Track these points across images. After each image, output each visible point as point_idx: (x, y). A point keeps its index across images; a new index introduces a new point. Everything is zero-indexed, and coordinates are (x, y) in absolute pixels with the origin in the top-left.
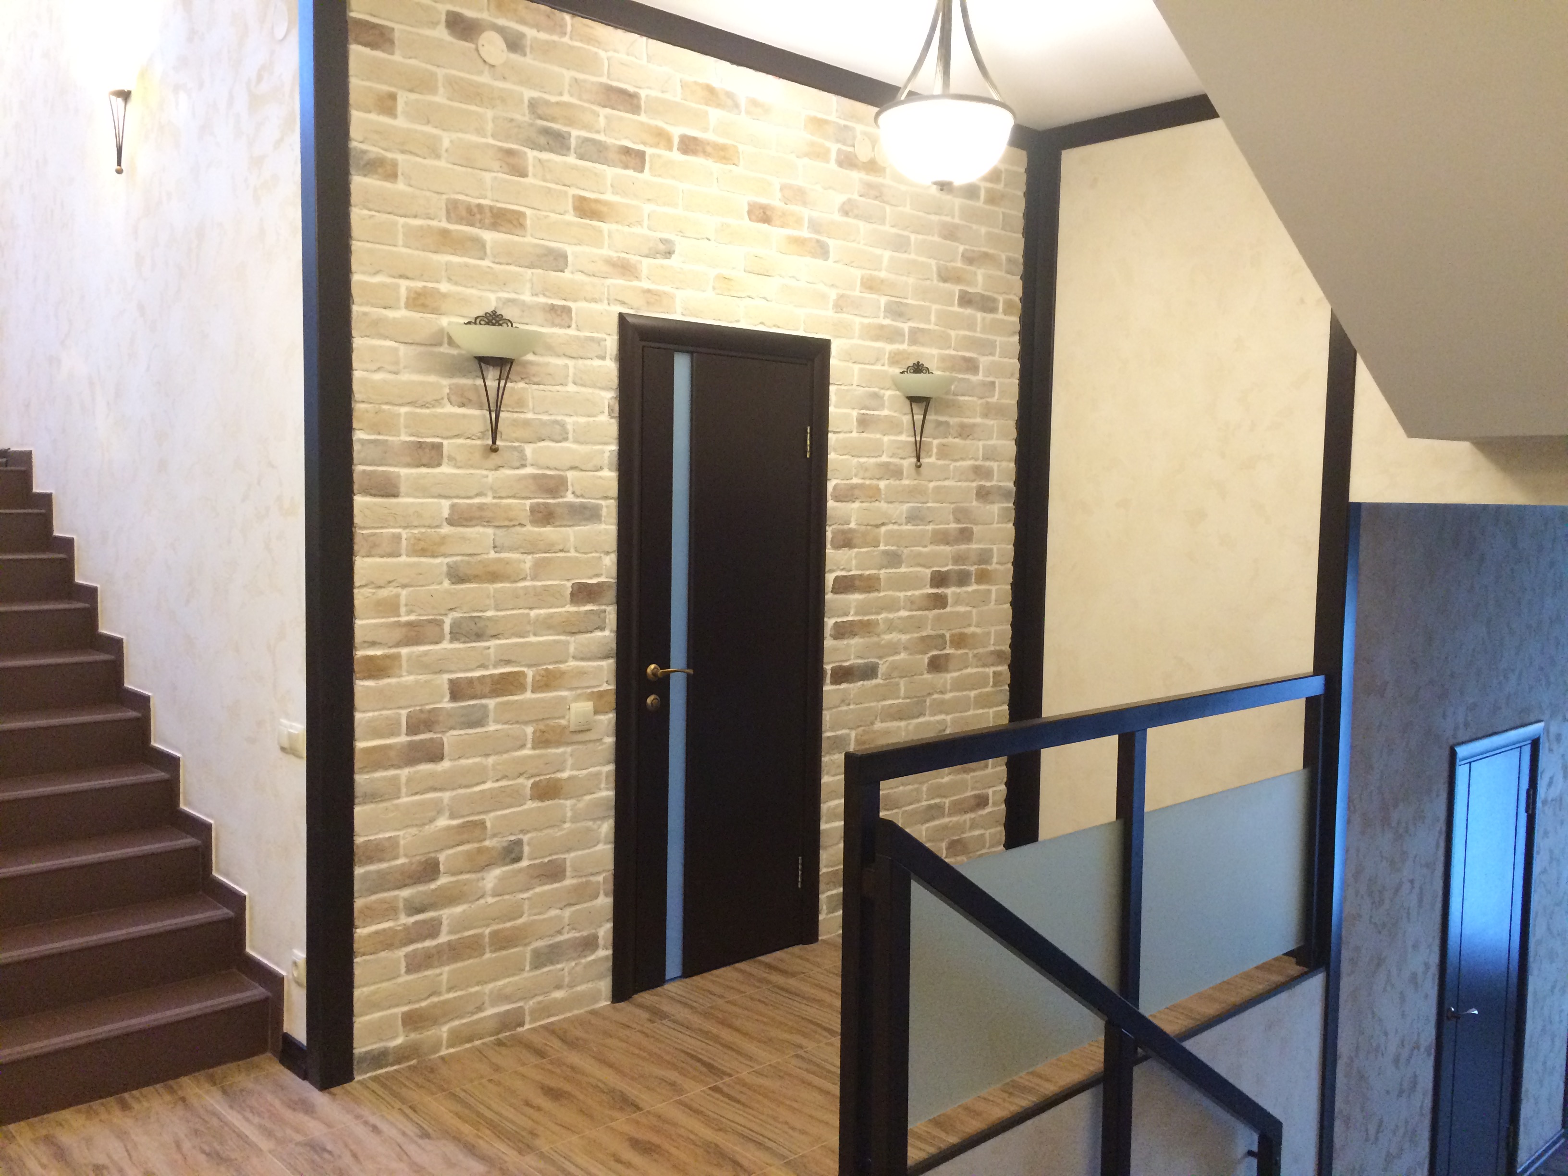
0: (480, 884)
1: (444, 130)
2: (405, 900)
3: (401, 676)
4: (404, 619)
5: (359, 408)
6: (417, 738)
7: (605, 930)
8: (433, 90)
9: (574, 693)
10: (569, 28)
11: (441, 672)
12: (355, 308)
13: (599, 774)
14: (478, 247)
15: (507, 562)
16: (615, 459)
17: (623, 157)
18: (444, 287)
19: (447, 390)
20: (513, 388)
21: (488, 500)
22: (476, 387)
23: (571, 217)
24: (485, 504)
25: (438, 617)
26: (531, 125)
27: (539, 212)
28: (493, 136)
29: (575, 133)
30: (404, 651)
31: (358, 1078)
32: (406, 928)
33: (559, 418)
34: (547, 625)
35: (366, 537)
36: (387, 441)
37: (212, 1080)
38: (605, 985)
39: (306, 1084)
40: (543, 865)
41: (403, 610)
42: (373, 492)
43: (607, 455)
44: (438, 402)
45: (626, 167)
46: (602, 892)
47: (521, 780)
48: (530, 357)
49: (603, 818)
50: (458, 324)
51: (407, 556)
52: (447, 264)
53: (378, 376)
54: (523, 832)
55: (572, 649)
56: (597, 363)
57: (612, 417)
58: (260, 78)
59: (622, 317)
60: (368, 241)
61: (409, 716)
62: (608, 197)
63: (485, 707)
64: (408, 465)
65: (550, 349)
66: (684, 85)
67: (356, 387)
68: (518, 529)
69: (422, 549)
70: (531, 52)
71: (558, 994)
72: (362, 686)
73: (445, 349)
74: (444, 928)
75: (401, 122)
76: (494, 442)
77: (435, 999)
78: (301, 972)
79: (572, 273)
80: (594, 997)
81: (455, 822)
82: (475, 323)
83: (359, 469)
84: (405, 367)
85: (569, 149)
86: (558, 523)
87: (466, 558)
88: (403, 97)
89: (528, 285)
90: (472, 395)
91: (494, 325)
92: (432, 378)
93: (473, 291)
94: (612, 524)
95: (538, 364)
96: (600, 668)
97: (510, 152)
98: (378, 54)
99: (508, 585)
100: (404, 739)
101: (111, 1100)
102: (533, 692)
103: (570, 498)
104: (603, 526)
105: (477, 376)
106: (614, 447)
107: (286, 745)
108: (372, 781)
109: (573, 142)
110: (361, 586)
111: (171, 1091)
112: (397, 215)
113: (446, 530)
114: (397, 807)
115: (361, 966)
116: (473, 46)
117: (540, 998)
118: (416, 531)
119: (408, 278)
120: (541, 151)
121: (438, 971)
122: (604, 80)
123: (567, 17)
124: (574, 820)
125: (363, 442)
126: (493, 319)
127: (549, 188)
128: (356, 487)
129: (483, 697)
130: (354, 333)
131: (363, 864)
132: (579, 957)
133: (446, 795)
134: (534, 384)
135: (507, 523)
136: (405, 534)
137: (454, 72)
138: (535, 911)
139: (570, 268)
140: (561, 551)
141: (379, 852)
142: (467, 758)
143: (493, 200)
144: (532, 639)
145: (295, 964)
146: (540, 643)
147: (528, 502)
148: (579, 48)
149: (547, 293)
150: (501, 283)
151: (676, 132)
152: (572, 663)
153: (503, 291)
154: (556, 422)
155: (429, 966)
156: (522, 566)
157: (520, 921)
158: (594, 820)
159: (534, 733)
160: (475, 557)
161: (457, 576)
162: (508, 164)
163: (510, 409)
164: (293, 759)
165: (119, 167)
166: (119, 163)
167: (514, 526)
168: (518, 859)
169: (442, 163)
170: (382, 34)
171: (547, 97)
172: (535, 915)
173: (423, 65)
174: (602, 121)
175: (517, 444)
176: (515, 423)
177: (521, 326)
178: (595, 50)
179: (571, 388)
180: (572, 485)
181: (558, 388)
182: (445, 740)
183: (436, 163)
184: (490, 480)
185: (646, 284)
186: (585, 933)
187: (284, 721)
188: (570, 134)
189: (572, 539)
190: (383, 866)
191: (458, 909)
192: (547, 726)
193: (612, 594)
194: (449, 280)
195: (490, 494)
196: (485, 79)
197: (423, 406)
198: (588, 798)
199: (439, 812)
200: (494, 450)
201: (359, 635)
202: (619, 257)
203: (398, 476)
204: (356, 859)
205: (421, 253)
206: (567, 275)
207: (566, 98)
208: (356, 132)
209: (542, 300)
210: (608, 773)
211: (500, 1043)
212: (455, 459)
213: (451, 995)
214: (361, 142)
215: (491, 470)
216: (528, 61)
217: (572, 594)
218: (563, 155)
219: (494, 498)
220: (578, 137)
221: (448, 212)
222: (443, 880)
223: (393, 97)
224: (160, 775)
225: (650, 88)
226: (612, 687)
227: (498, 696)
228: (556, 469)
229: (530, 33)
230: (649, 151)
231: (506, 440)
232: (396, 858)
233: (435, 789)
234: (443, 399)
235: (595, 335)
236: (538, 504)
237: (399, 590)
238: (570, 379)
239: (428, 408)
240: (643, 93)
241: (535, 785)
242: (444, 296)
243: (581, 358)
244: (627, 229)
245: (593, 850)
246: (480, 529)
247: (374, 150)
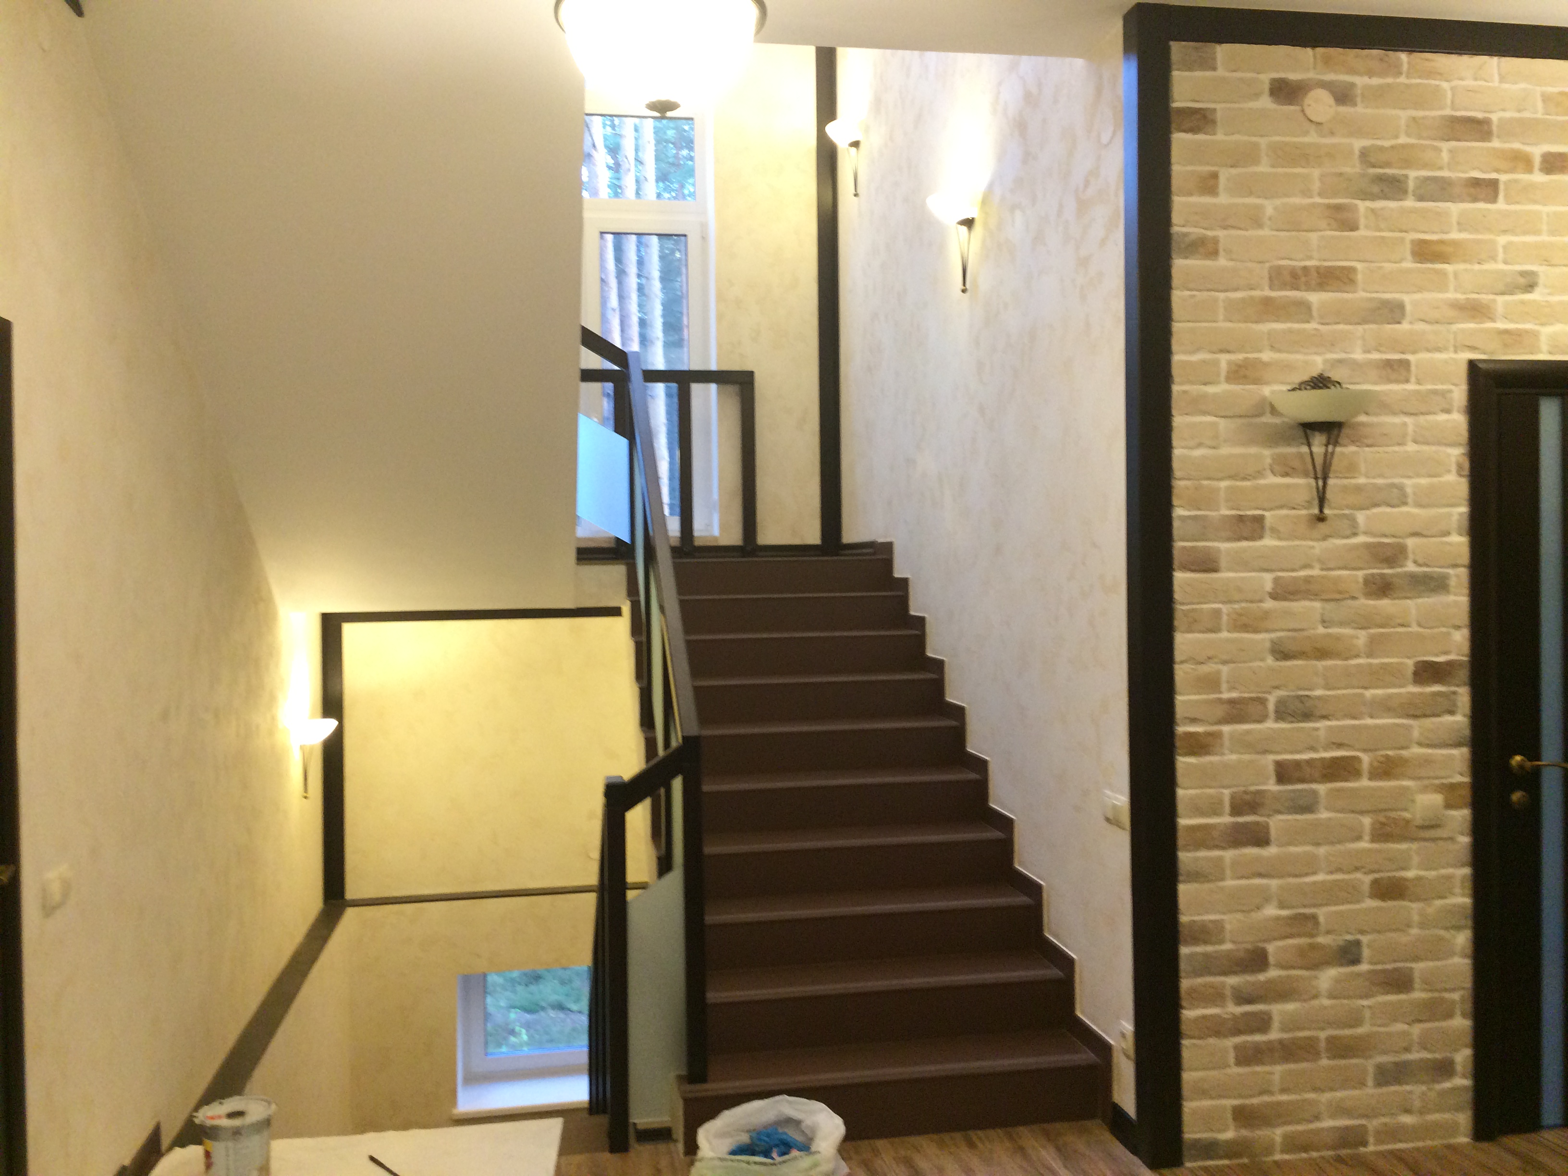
0: (1314, 983)
1: (1266, 198)
2: (1232, 987)
3: (1223, 754)
4: (1226, 696)
5: (1180, 485)
6: (1241, 819)
7: (1463, 1056)
8: (1256, 161)
9: (1419, 783)
10: (1405, 67)
11: (1265, 752)
12: (1176, 388)
13: (1449, 878)
14: (1303, 311)
15: (1338, 638)
16: (1465, 523)
17: (1472, 190)
18: (1266, 356)
19: (1269, 461)
20: (1343, 454)
21: (1315, 572)
22: (1301, 456)
23: (1408, 264)
24: (1312, 576)
25: (1260, 695)
26: (1363, 175)
27: (1373, 265)
28: (1320, 195)
29: (1413, 174)
30: (1226, 729)
31: (1188, 1164)
32: (1235, 1018)
33: (1396, 481)
34: (1385, 707)
35: (1186, 613)
36: (1206, 516)
37: (1047, 1135)
38: (1464, 1119)
39: (1135, 1159)
40: (1384, 971)
41: (1224, 686)
42: (1193, 568)
43: (1455, 518)
44: (1260, 474)
45: (1475, 200)
46: (1458, 1012)
47: (1358, 875)
48: (1362, 418)
49: (1458, 928)
50: (1282, 391)
51: (1228, 631)
52: (1270, 333)
53: (1198, 453)
54: (1362, 932)
55: (1416, 734)
56: (1443, 417)
57: (1461, 476)
58: (1087, 184)
59: (1472, 365)
60: (1189, 321)
61: (1233, 797)
62: (1455, 235)
63: (1314, 793)
64: (1229, 540)
65: (1386, 407)
66: (1547, 99)
67: (1176, 464)
68: (1350, 602)
69: (1243, 624)
70: (1362, 102)
71: (1407, 1119)
72: (1184, 762)
73: (1268, 419)
74: (1276, 1024)
75: (1223, 199)
76: (1321, 511)
77: (1266, 1098)
78: (1129, 1044)
79: (1411, 323)
80: (1452, 1129)
81: (1285, 913)
82: (1300, 389)
83: (1179, 545)
84: (1225, 441)
85: (1405, 192)
86: (1395, 596)
87: (1290, 634)
88: (1225, 175)
89: (1359, 342)
90: (1296, 464)
91: (1320, 388)
92: (1253, 450)
93: (1299, 356)
94: (1463, 596)
95: (1370, 425)
96: (1451, 757)
97: (1338, 208)
98: (1200, 137)
99: (1339, 662)
100: (1226, 819)
101: (958, 1135)
102: (1370, 779)
103: (1410, 567)
104: (1451, 598)
105: (1302, 444)
106: (1463, 509)
107: (1110, 816)
108: (1197, 859)
109: (1411, 185)
110: (1182, 662)
111: (1011, 1138)
112: (1218, 291)
113: (1269, 604)
114: (1222, 889)
115: (1189, 1048)
116: (1298, 108)
117: (1384, 1120)
118: (1236, 606)
119: (1228, 352)
120: (1373, 200)
121: (1267, 1068)
122: (1448, 112)
123: (1403, 56)
124: (1422, 925)
125: (1183, 519)
126: (1320, 382)
127: (1383, 238)
128: (1176, 563)
129: (1313, 781)
130: (1174, 412)
131: (1187, 944)
132: (1434, 1081)
133: (1274, 883)
134: (1368, 446)
135: (1338, 596)
136: (1225, 608)
137: (1277, 138)
138: (1379, 1022)
139: (1408, 317)
140: (1402, 625)
141: (1203, 934)
142: (1296, 845)
143: (1320, 260)
144: (1369, 721)
145: (1123, 1035)
146: (1377, 727)
147: (1360, 574)
148: (1420, 84)
149: (1381, 349)
150: (1331, 343)
151: (1537, 151)
152: (1417, 750)
153: (1331, 352)
154: (1393, 485)
155: (1260, 1062)
156: (1355, 641)
157: (1360, 1031)
158: (1446, 929)
159: (1373, 824)
160: (1301, 633)
161: (1282, 653)
162: (1335, 220)
163: (1341, 475)
164: (1120, 831)
165: (964, 288)
166: (964, 284)
167: (1345, 599)
168: (1356, 961)
169: (1265, 232)
170: (1205, 117)
171: (1379, 143)
172: (1379, 1026)
173: (1246, 138)
174: (1445, 156)
175: (1347, 512)
176: (1345, 489)
177: (1351, 387)
178: (1437, 83)
179: (1411, 447)
180: (1414, 553)
181: (1396, 448)
182: (1271, 824)
183: (1260, 232)
184: (1317, 551)
185: (1501, 325)
186: (1438, 1056)
187: (1108, 792)
188: (1406, 176)
189: (1414, 612)
190: (1209, 948)
191: (1291, 1007)
192: (1388, 818)
193: (1464, 674)
194: (1272, 348)
195: (1317, 566)
196: (1312, 138)
197: (1244, 479)
198: (1439, 903)
199: (1267, 900)
200: (1321, 518)
201: (1180, 711)
202: (1468, 299)
203: (1218, 550)
204: (1182, 939)
205: (1243, 325)
206: (1405, 326)
207: (1403, 140)
208: (1176, 217)
209: (1376, 356)
210: (1464, 877)
211: (1340, 1159)
212: (1279, 531)
213: (1284, 1098)
214: (1183, 226)
215: (1318, 540)
216: (1360, 109)
217: (1416, 674)
218: (1401, 200)
219: (1322, 569)
220: (1417, 178)
221: (1271, 279)
222: (1273, 973)
223: (1215, 176)
224: (996, 834)
225: (1503, 110)
226: (1466, 779)
227: (1331, 781)
228: (1394, 536)
229: (1360, 81)
230: (1503, 178)
231: (1335, 508)
232: (1221, 942)
233: (1260, 875)
234: (1265, 470)
235: (1439, 387)
236: (1373, 575)
237: (1220, 667)
238: (1409, 438)
239: (1249, 480)
240: (1494, 117)
241: (1375, 882)
242: (1266, 365)
243: (1422, 413)
244: (1477, 267)
245: (1443, 963)
246: (1307, 603)
247: (1195, 231)
